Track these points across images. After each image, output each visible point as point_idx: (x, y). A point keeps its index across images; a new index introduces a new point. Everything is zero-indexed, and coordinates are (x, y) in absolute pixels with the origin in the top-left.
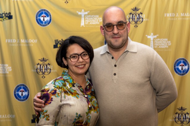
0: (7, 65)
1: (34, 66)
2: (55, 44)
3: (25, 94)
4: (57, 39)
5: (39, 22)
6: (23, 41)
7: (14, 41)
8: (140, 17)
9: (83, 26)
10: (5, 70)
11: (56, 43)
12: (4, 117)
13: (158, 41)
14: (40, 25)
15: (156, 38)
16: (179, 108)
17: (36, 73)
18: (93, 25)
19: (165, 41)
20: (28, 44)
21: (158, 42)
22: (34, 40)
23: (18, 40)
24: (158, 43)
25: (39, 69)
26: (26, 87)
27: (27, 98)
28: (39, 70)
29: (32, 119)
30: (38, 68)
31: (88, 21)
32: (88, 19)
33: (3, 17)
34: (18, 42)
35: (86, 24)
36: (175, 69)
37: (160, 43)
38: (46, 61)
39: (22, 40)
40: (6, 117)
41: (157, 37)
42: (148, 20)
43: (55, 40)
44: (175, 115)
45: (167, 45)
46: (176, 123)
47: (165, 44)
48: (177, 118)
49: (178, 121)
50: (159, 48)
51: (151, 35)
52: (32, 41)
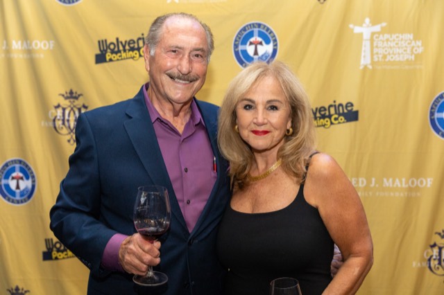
1: (48, 112)
2: (99, 52)
3: (25, 184)
4: (104, 38)
6: (16, 45)
9: (172, 1)
11: (102, 49)
13: (383, 42)
15: (379, 33)
16: (440, 231)
17: (53, 129)
19: (406, 41)
20: (29, 52)
21: (385, 44)
22: (47, 44)
23: (5, 42)
24: (383, 48)
25: (59, 120)
26: (27, 166)
27: (29, 197)
28: (60, 122)
29: (45, 250)
30: (58, 118)
34: (4, 48)
36: (432, 121)
37: (391, 47)
38: (76, 98)
39: (14, 43)
41: (382, 28)
43: (99, 42)
44: (430, 250)
45: (412, 53)
46: (431, 273)
47: (405, 51)
48: (435, 259)
49: (438, 268)
50: (387, 60)
51: (364, 25)
52: (41, 45)
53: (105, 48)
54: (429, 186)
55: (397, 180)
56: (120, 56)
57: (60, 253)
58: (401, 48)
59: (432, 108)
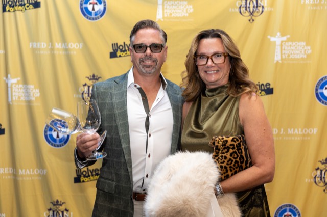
0: (31, 87)
1: (79, 88)
2: (112, 51)
4: (116, 42)
5: (86, 12)
6: (58, 46)
7: (44, 45)
8: (259, 5)
9: (160, 20)
10: (30, 95)
11: (114, 49)
12: (29, 173)
13: (288, 46)
14: (87, 18)
15: (285, 41)
16: (321, 160)
17: (82, 99)
18: (177, 18)
19: (301, 46)
20: (67, 50)
21: (289, 48)
22: (78, 45)
23: (50, 44)
24: (288, 50)
27: (66, 142)
28: (87, 95)
29: (76, 176)
30: (85, 92)
31: (168, 11)
32: (168, 7)
33: (24, 5)
34: (50, 47)
35: (166, 16)
36: (317, 94)
37: (292, 50)
38: (97, 80)
39: (56, 44)
40: (31, 173)
41: (287, 38)
42: (272, 9)
43: (113, 45)
44: (315, 172)
45: (305, 54)
46: (316, 186)
47: (301, 52)
48: (318, 177)
49: (320, 182)
50: (290, 57)
51: (277, 36)
52: (75, 46)
53: (116, 48)
54: (315, 133)
55: (296, 130)
56: (126, 54)
57: (86, 178)
58: (299, 50)
59: (317, 86)
